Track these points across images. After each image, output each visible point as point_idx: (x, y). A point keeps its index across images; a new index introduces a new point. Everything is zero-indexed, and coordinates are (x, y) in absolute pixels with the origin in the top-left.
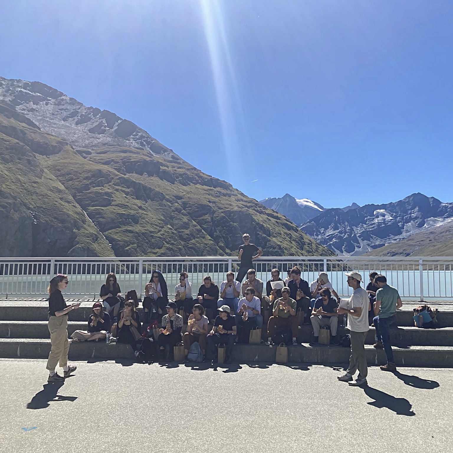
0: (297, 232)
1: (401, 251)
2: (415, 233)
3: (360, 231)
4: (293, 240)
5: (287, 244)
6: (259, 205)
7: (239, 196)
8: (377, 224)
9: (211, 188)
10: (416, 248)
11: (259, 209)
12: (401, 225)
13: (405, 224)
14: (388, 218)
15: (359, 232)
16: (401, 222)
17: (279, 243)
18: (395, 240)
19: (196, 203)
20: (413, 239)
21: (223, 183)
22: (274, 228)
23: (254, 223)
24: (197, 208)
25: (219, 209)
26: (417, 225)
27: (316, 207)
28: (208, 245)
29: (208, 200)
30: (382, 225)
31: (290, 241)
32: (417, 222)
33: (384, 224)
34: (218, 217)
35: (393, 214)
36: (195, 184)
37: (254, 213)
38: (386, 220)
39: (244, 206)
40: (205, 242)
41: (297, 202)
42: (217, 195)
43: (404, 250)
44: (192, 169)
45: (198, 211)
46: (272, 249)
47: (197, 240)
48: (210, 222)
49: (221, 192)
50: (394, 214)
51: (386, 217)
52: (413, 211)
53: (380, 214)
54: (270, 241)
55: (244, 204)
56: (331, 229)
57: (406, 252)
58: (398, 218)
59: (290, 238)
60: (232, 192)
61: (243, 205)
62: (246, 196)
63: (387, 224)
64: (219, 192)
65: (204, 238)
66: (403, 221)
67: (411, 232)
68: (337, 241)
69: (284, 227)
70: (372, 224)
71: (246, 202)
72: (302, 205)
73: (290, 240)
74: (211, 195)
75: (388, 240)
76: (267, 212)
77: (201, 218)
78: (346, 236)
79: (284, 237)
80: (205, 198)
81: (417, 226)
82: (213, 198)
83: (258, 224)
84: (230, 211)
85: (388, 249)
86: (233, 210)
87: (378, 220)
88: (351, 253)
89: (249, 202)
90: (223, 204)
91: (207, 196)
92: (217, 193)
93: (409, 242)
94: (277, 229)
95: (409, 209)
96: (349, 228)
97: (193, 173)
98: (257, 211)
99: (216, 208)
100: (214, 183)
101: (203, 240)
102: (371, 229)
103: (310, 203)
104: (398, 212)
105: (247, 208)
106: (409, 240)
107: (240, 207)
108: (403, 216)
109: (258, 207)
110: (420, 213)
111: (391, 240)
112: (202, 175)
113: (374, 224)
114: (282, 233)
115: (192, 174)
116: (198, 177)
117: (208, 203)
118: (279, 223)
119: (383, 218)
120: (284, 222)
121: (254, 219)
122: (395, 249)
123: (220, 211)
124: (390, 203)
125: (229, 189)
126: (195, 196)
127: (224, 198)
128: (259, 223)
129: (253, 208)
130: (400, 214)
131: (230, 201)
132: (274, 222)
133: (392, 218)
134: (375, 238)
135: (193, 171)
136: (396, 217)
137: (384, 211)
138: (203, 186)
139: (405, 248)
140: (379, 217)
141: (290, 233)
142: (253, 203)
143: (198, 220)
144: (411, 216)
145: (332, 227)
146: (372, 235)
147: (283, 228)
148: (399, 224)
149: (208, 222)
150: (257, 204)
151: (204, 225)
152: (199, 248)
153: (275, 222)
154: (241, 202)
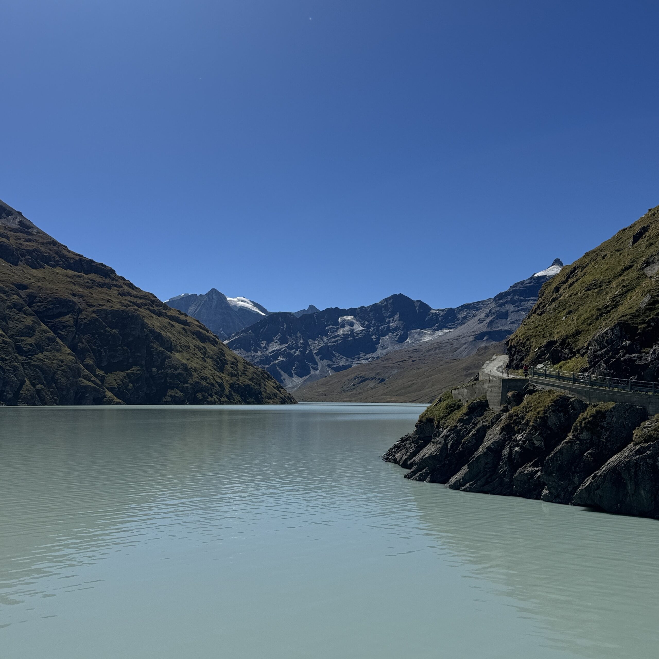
0: (216, 346)
1: (373, 375)
2: (394, 350)
3: (318, 346)
4: (209, 357)
5: (198, 363)
6: (156, 302)
7: (126, 287)
8: (342, 336)
9: (80, 274)
10: (394, 371)
11: (156, 308)
12: (375, 338)
13: (381, 338)
14: (358, 328)
15: (317, 348)
16: (375, 334)
17: (185, 361)
18: (367, 359)
19: (50, 297)
20: (390, 359)
21: (100, 266)
22: (180, 338)
23: (146, 330)
24: (51, 305)
25: (89, 306)
26: (396, 339)
27: (256, 310)
28: (65, 363)
29: (71, 292)
30: (349, 337)
31: (203, 358)
32: (398, 335)
33: (351, 337)
34: (86, 318)
35: (364, 323)
36: (53, 266)
37: (148, 314)
38: (355, 331)
39: (131, 304)
40: (60, 358)
41: (227, 301)
42: (87, 284)
43: (377, 374)
44: (50, 243)
45: (52, 309)
46: (173, 369)
47: (47, 353)
48: (72, 327)
49: (94, 281)
50: (367, 323)
51: (355, 326)
52: (392, 319)
53: (347, 322)
54: (169, 357)
55: (132, 300)
56: (276, 342)
57: (379, 377)
58: (372, 328)
59: (204, 354)
60: (114, 282)
61: (130, 301)
62: (136, 288)
63: (357, 336)
64: (91, 280)
65: (59, 351)
66: (379, 333)
67: (389, 349)
68: (285, 359)
69: (195, 337)
70: (335, 337)
71: (136, 297)
72: (236, 306)
73: (203, 356)
74: (78, 284)
75: (357, 359)
76: (169, 314)
77: (57, 320)
78: (298, 353)
79: (193, 352)
80: (67, 289)
81: (397, 341)
82: (80, 289)
83: (152, 331)
84: (106, 310)
85: (356, 372)
86: (113, 308)
87: (343, 331)
88: (305, 377)
89: (141, 298)
90: (96, 300)
91: (71, 286)
92: (88, 282)
93: (385, 362)
94: (184, 340)
95: (387, 317)
96: (302, 341)
97: (51, 250)
98: (154, 312)
99: (84, 305)
100: (85, 266)
101: (57, 354)
102: (333, 344)
103: (248, 303)
104: (372, 321)
105: (136, 307)
106: (386, 360)
107: (125, 304)
108: (378, 327)
109: (156, 305)
110: (401, 322)
111: (361, 359)
112: (66, 253)
113: (338, 336)
114: (192, 346)
115: (49, 251)
116: (59, 256)
117: (71, 296)
118: (187, 331)
119: (351, 328)
120: (196, 329)
121: (146, 323)
122: (366, 373)
123: (90, 309)
124: (361, 307)
125: (110, 277)
126: (51, 286)
127: (100, 289)
128: (154, 330)
129: (146, 307)
130: (375, 323)
131: (108, 295)
132: (179, 329)
133: (363, 329)
134: (339, 356)
135: (52, 245)
136: (368, 327)
137: (352, 318)
138: (66, 270)
139: (379, 371)
140: (345, 327)
141: (205, 346)
142: (147, 299)
143: (51, 322)
144: (389, 326)
145: (278, 340)
146: (334, 352)
147: (194, 339)
148: (372, 337)
149: (69, 326)
150: (154, 301)
151: (61, 330)
152: (48, 367)
153: (181, 330)
154: (128, 298)
